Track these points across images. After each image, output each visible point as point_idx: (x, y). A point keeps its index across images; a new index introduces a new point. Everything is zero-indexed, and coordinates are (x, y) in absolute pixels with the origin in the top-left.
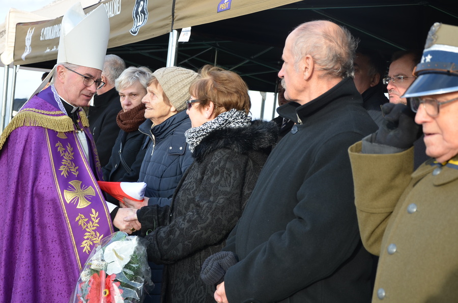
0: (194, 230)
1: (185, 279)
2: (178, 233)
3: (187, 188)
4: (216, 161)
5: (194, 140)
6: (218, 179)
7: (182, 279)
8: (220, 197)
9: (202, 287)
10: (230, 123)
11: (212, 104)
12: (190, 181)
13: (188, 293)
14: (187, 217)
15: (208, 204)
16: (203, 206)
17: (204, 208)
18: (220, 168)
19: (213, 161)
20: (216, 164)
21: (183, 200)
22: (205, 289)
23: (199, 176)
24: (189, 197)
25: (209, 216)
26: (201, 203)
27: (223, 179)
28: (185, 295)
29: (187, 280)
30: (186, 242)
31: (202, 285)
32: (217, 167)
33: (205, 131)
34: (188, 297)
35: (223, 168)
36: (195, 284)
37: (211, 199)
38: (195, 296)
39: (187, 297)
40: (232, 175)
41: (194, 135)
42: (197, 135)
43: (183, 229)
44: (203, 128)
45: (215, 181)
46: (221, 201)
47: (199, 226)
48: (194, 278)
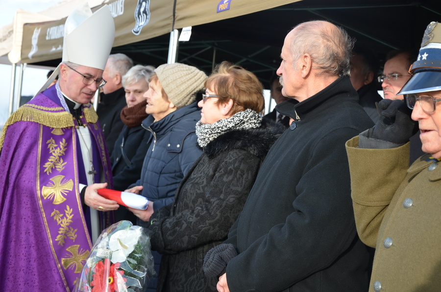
0: (202, 225)
1: (187, 270)
2: (185, 225)
3: (196, 182)
4: (231, 161)
5: (207, 136)
6: (230, 178)
7: (183, 269)
8: (231, 196)
9: (203, 280)
10: (244, 123)
12: (200, 175)
13: (188, 284)
14: (196, 212)
15: (218, 201)
16: (214, 203)
17: (214, 205)
18: (234, 168)
19: (227, 160)
20: (230, 163)
21: (191, 194)
22: (205, 281)
23: (211, 172)
24: (199, 192)
25: (218, 213)
26: (212, 200)
27: (235, 179)
28: (185, 285)
29: (188, 271)
30: (192, 236)
31: (202, 278)
32: (231, 167)
33: (220, 129)
34: (188, 288)
35: (237, 169)
36: (195, 276)
37: (222, 196)
38: (195, 288)
39: (187, 288)
40: (245, 176)
41: (208, 132)
42: (211, 132)
43: (191, 222)
44: (219, 126)
45: (227, 180)
46: (232, 200)
47: (207, 221)
48: (196, 270)
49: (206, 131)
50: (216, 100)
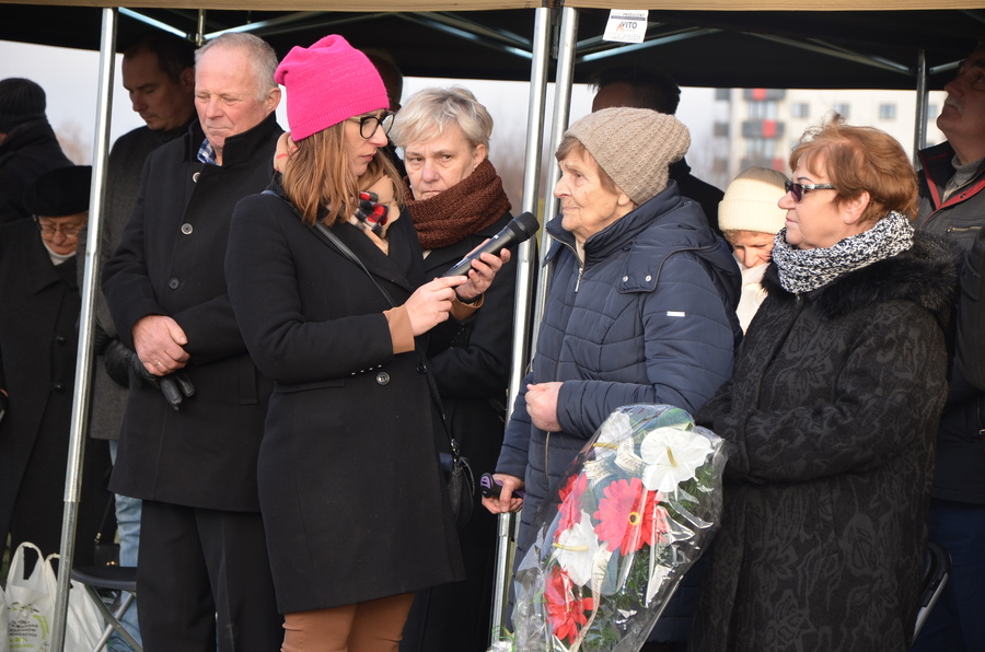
0: (841, 444)
1: (798, 538)
2: (801, 439)
3: (805, 365)
4: (888, 322)
5: (818, 271)
6: (891, 355)
7: (788, 539)
8: (897, 391)
9: (835, 556)
11: (865, 198)
12: (812, 353)
13: (805, 565)
14: (827, 415)
15: (875, 400)
16: (867, 403)
17: (868, 407)
18: (897, 337)
19: (879, 321)
20: (888, 328)
21: (798, 391)
22: (840, 559)
23: (842, 346)
24: (815, 385)
26: (863, 398)
27: (900, 357)
28: (799, 568)
29: (802, 541)
30: (817, 462)
31: (835, 553)
32: (891, 335)
33: (850, 258)
34: (807, 573)
35: (903, 337)
36: (819, 549)
37: (879, 391)
38: (821, 572)
39: (804, 574)
40: (915, 352)
41: (822, 263)
42: (830, 264)
43: (819, 436)
44: (848, 252)
45: (885, 360)
46: (900, 398)
48: (819, 538)
49: (817, 262)
50: (832, 195)
